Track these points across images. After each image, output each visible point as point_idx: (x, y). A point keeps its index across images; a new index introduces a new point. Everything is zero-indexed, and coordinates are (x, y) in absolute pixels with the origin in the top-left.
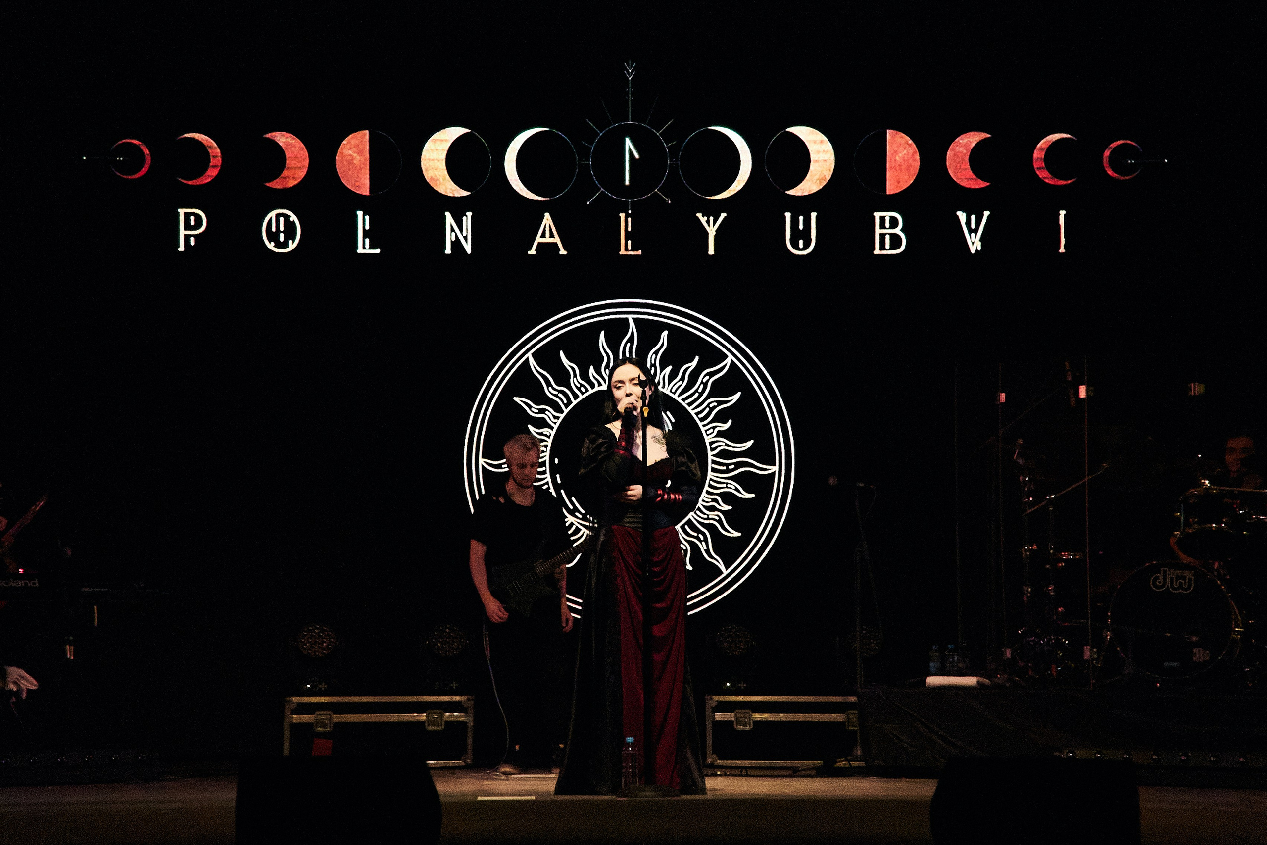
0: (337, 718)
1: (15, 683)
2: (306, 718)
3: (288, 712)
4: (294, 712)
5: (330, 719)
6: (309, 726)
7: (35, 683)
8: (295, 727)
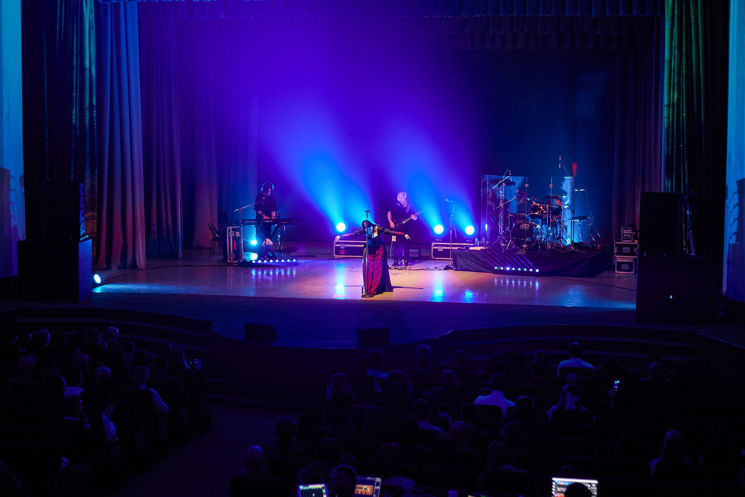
0: (346, 245)
1: (268, 243)
2: (339, 245)
3: (334, 243)
4: (336, 244)
5: (344, 246)
6: (339, 247)
7: (272, 243)
8: (336, 247)
